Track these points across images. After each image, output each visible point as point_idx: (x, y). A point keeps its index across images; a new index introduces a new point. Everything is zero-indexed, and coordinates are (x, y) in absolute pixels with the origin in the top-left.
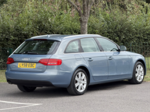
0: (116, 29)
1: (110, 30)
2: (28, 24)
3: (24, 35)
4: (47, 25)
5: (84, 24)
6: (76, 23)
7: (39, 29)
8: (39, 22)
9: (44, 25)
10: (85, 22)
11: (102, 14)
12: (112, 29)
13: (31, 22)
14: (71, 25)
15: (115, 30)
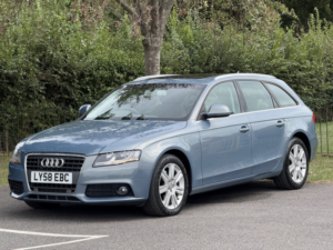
0: (207, 64)
1: (196, 67)
2: (16, 53)
3: (8, 77)
4: (58, 55)
5: (152, 53)
6: (122, 52)
7: (40, 65)
8: (40, 49)
9: (52, 56)
10: (156, 49)
11: (177, 31)
12: (200, 64)
13: (22, 49)
14: (111, 56)
15: (207, 68)
